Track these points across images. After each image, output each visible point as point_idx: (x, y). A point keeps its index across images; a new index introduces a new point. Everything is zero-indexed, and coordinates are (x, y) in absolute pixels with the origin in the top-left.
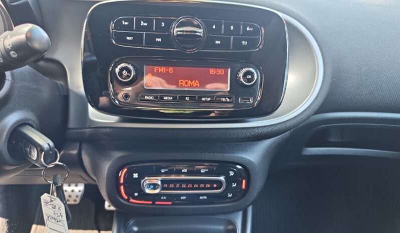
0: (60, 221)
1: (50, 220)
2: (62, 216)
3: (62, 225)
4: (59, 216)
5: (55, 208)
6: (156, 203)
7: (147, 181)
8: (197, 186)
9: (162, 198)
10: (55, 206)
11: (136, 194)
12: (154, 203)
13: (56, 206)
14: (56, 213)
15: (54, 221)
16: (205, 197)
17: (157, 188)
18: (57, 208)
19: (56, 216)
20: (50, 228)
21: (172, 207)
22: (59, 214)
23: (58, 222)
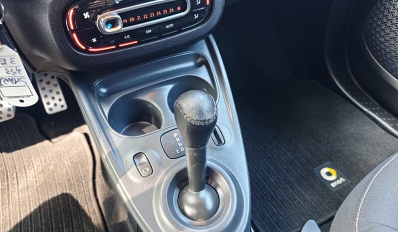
0: (19, 80)
1: (5, 85)
2: (19, 71)
3: (23, 84)
4: (15, 73)
5: (5, 63)
6: (120, 46)
7: (102, 19)
8: (160, 14)
9: (125, 37)
10: (5, 60)
11: (94, 40)
12: (118, 48)
13: (6, 58)
14: (9, 69)
15: (10, 84)
16: (172, 25)
17: (118, 25)
18: (8, 61)
19: (11, 75)
20: (8, 97)
21: (138, 46)
22: (14, 70)
23: (16, 82)
